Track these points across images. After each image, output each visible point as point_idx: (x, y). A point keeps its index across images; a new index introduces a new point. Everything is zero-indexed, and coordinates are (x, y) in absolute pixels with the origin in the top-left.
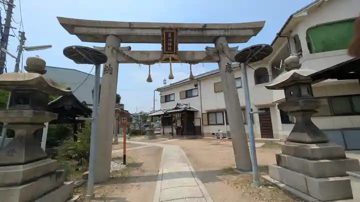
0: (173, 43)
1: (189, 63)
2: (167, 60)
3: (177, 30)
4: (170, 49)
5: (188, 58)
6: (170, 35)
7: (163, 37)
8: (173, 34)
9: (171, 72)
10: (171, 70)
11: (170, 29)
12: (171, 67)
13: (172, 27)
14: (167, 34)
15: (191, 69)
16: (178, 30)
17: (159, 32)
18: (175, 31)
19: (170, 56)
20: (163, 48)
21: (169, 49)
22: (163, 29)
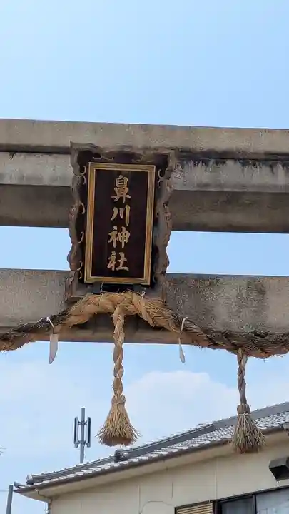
0: (137, 227)
1: (234, 348)
2: (97, 326)
3: (162, 163)
4: (116, 261)
5: (224, 314)
6: (122, 189)
7: (84, 198)
8: (138, 181)
9: (119, 401)
10: (118, 386)
11: (126, 156)
12: (119, 369)
13: (138, 143)
14: (106, 180)
15: (242, 384)
16: (173, 163)
17: (60, 171)
18: (151, 171)
19: (117, 304)
20: (77, 256)
21: (111, 265)
22: (85, 157)
